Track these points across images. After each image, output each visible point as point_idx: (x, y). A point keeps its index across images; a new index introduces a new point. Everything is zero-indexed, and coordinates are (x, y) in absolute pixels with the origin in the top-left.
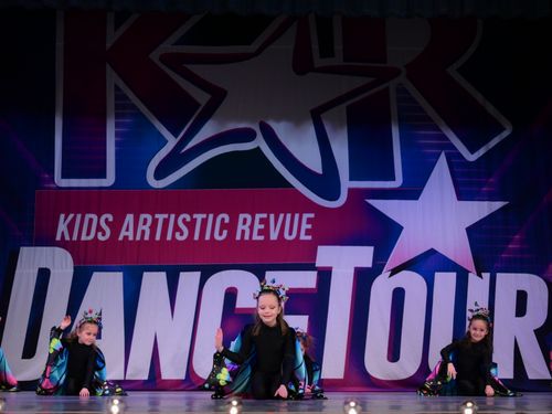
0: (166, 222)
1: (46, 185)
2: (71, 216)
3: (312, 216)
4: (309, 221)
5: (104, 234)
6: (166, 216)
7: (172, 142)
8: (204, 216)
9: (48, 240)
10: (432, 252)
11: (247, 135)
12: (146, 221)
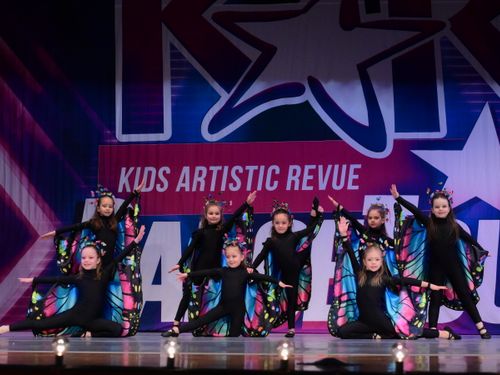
0: (220, 173)
1: (109, 141)
2: (132, 169)
3: (359, 166)
4: (356, 171)
5: (162, 186)
6: (220, 168)
7: (225, 97)
8: (256, 167)
10: (476, 200)
11: (298, 90)
12: (201, 173)
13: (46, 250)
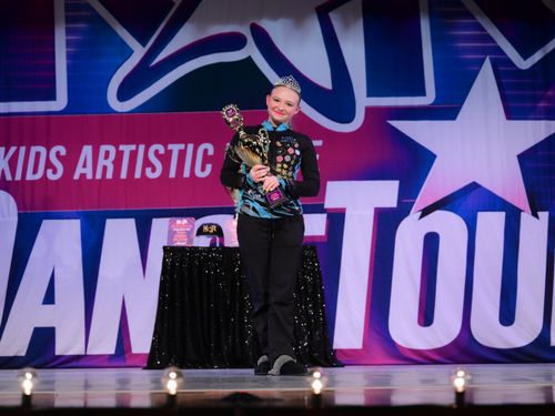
0: (134, 155)
3: (319, 143)
5: (55, 172)
6: (133, 147)
7: (139, 52)
8: (182, 146)
12: (107, 154)
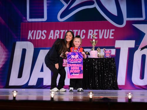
0: (64, 33)
1: (24, 21)
2: (33, 31)
3: (114, 30)
4: (113, 32)
6: (64, 31)
9: (25, 39)
11: (92, 3)
13: (2, 60)
